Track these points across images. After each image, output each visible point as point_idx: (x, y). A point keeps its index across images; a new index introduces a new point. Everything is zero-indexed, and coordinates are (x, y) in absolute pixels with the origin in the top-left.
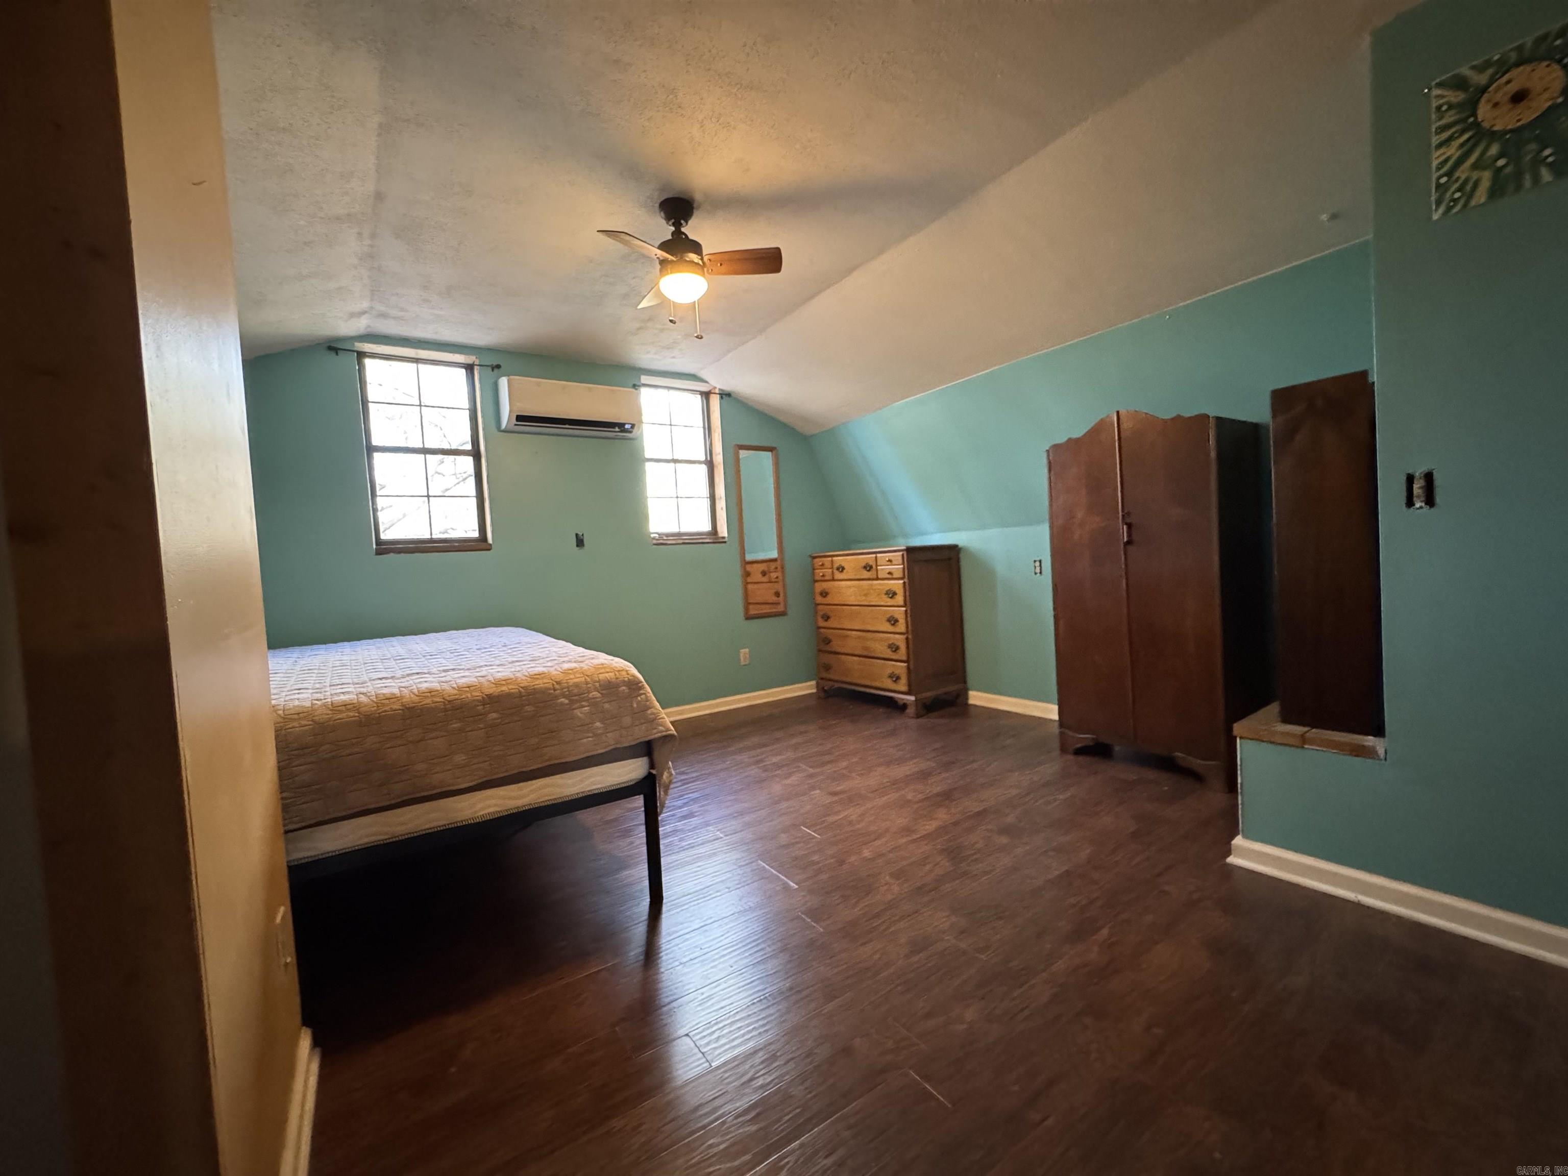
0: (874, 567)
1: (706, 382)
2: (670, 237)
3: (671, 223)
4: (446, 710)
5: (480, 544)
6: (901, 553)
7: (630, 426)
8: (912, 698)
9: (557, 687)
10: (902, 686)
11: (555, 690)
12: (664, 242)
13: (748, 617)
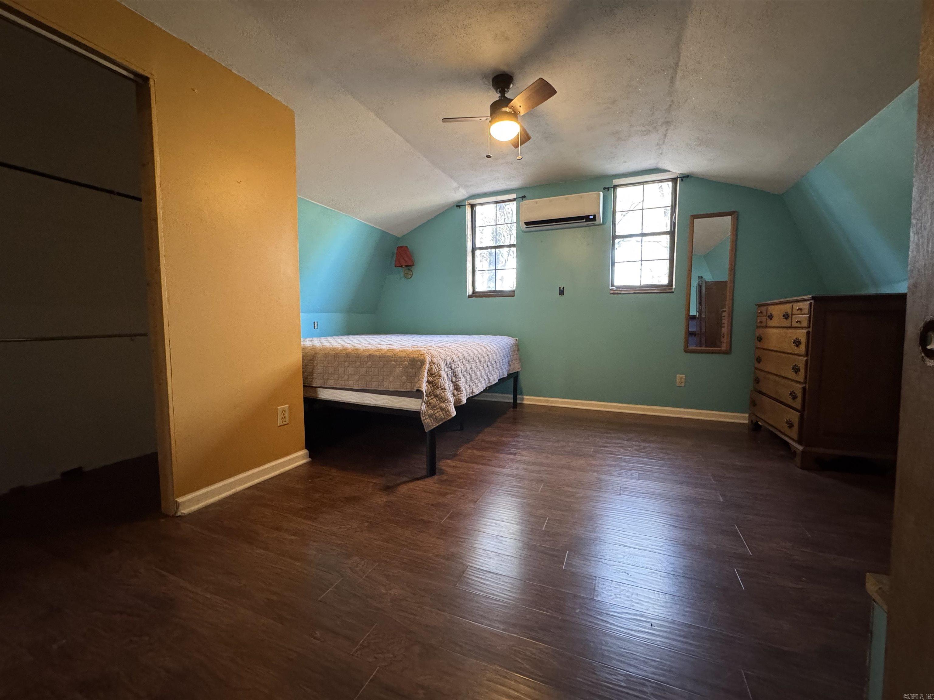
0: (790, 316)
1: (669, 171)
2: (498, 99)
3: (499, 90)
4: (356, 357)
5: (511, 294)
6: (809, 302)
7: (593, 216)
8: (800, 448)
9: (393, 356)
10: (794, 433)
11: (392, 357)
12: (492, 104)
13: (687, 351)
